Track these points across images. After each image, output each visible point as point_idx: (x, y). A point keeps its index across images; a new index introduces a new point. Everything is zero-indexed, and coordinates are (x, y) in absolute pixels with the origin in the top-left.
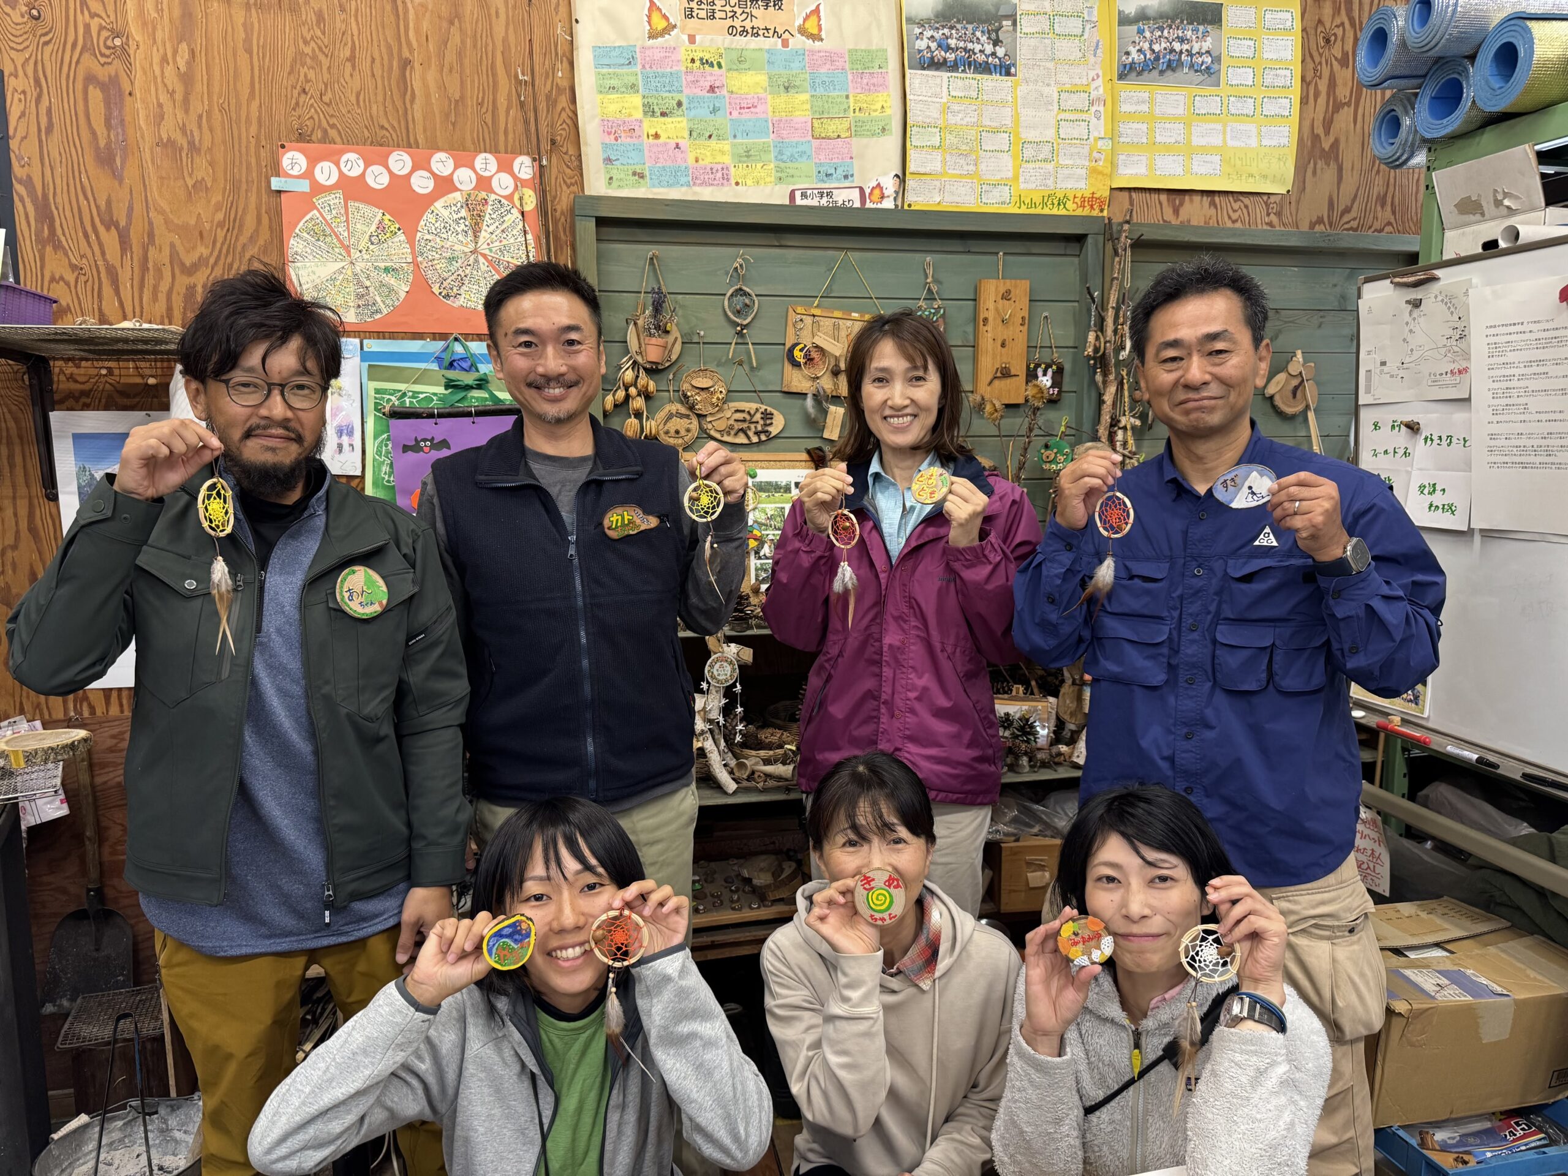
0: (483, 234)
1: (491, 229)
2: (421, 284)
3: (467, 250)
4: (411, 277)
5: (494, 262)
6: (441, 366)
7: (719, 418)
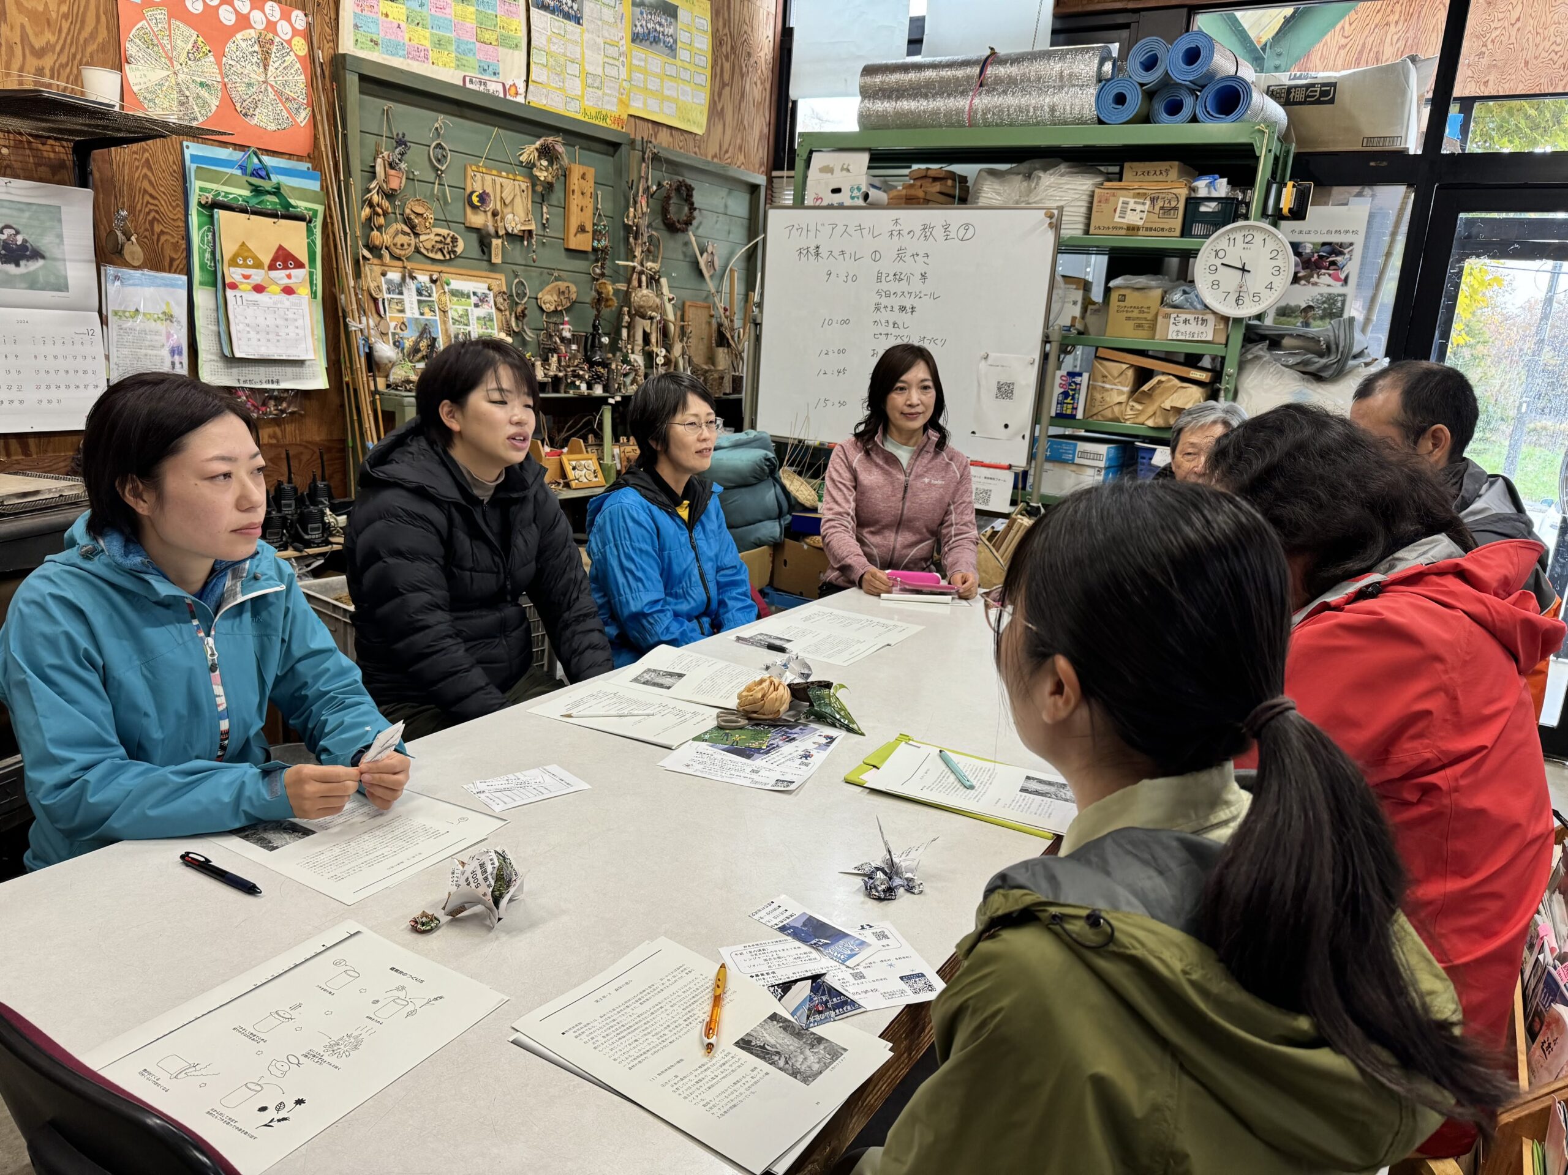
0: (270, 68)
1: (275, 65)
2: (228, 101)
3: (260, 79)
4: (220, 94)
5: (279, 94)
6: (244, 173)
7: (428, 239)
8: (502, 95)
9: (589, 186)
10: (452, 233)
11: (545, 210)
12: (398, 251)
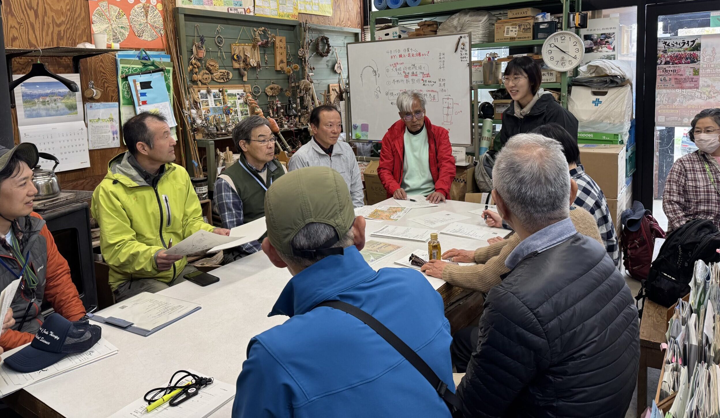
0: (149, 17)
1: (151, 16)
3: (145, 22)
4: (129, 30)
5: (152, 26)
6: (140, 59)
7: (217, 75)
8: (244, 14)
9: (283, 44)
10: (227, 71)
11: (266, 57)
12: (204, 81)
